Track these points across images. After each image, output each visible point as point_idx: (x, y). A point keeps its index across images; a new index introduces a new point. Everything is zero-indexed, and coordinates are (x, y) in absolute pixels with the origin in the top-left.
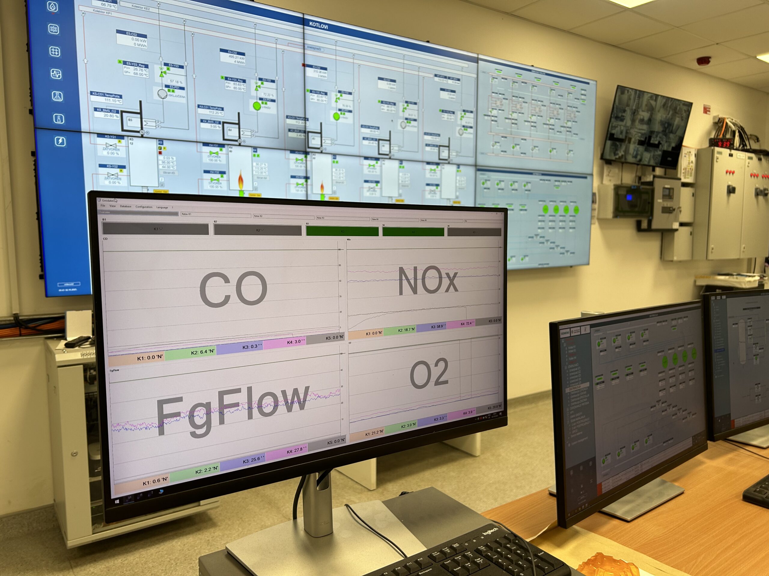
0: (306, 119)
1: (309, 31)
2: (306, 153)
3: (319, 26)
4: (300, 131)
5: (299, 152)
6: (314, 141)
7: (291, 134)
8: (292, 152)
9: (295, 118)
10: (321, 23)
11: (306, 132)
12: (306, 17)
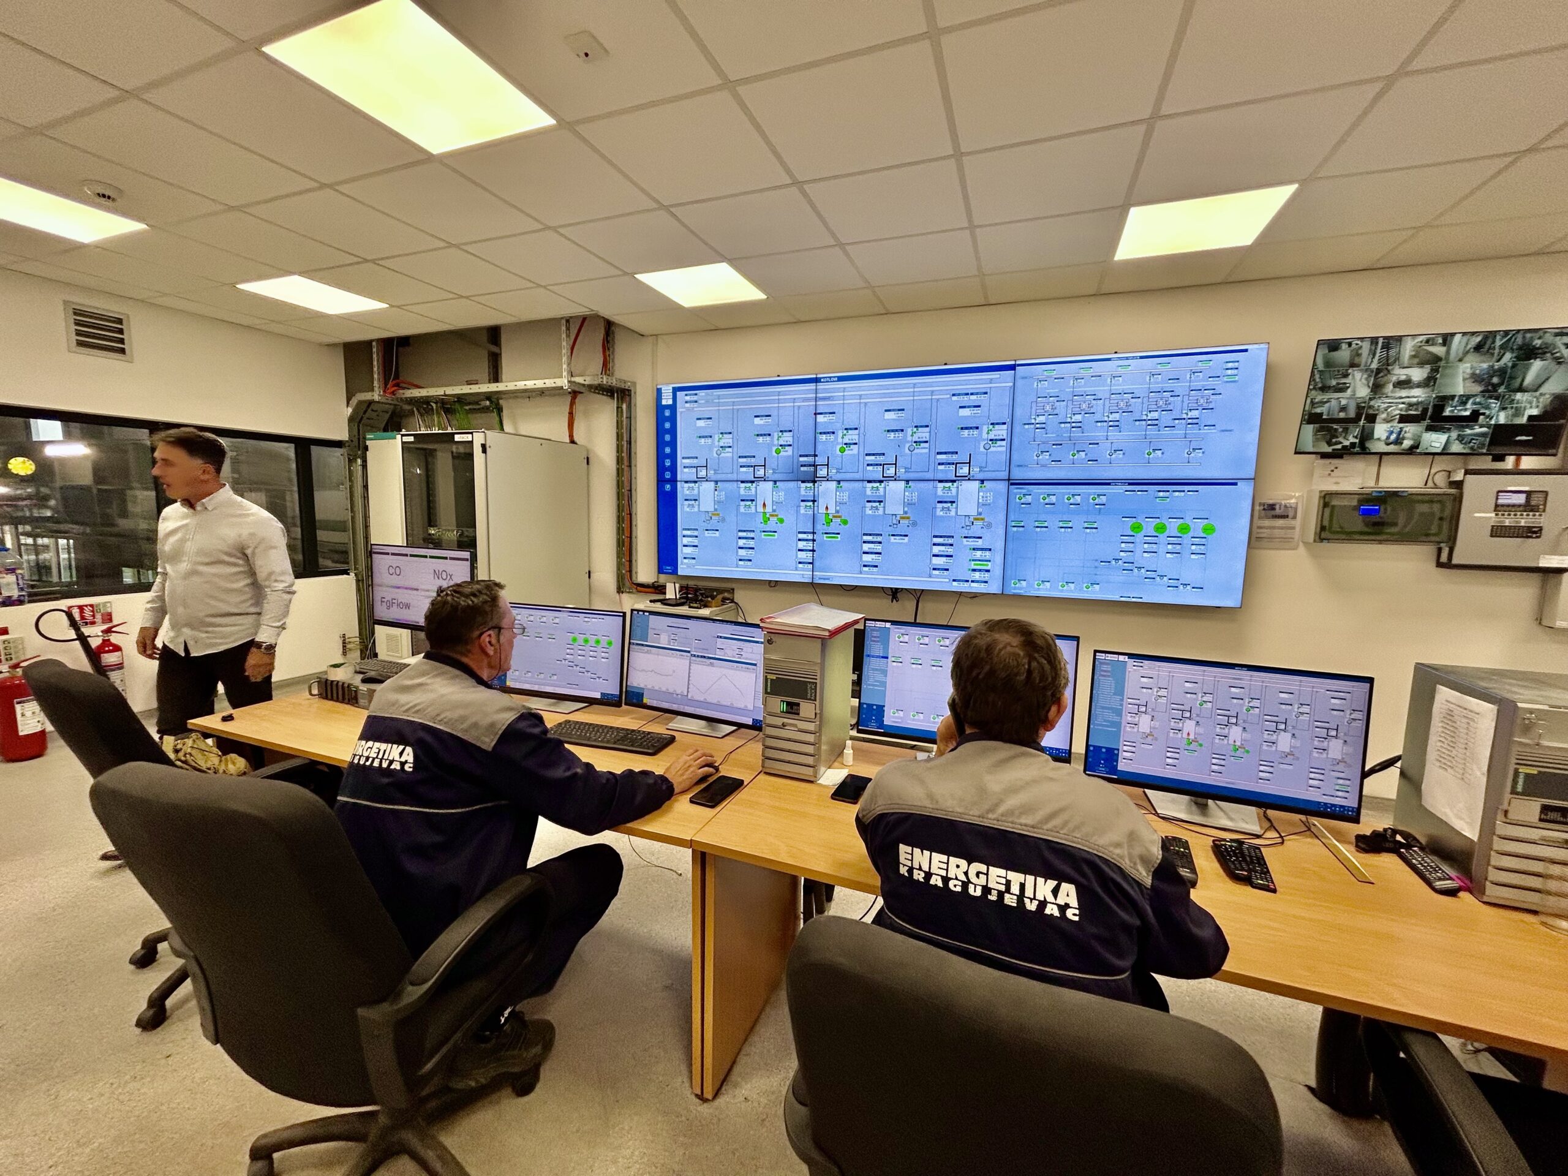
0: (815, 456)
1: (821, 386)
2: (814, 482)
3: (829, 380)
4: (810, 466)
5: (808, 482)
6: (822, 472)
7: (802, 469)
8: (803, 482)
9: (807, 456)
10: (830, 377)
11: (815, 465)
12: (819, 376)
